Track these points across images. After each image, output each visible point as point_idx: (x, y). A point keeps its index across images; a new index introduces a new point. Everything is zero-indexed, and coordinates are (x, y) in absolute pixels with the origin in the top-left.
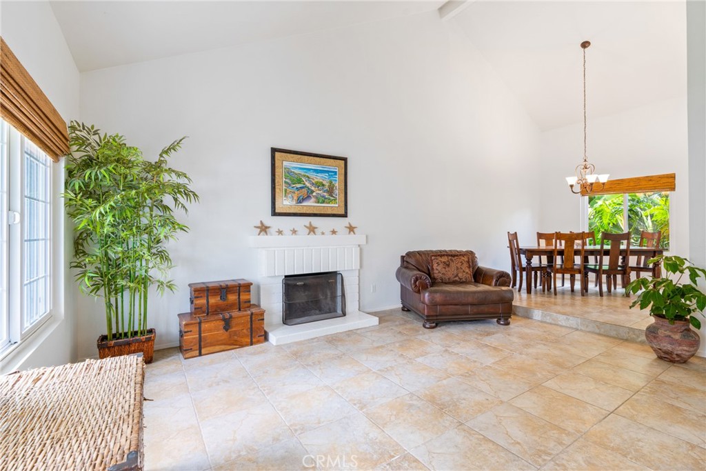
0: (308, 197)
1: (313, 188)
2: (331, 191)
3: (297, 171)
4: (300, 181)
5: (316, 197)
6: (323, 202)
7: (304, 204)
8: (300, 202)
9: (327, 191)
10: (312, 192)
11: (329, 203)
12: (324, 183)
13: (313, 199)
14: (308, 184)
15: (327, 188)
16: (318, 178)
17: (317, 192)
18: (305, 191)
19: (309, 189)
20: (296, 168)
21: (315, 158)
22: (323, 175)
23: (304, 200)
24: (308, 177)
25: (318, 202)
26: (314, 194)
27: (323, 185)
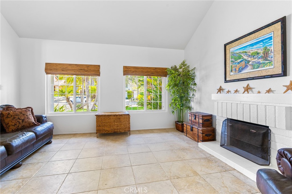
0: (246, 66)
1: (249, 59)
2: (266, 55)
3: (238, 52)
4: (240, 57)
5: (252, 65)
6: (258, 67)
7: (243, 72)
8: (240, 72)
9: (262, 57)
10: (249, 61)
11: (264, 66)
12: (259, 51)
13: (250, 67)
14: (245, 57)
15: (262, 54)
16: (254, 49)
17: (252, 60)
18: (243, 63)
19: (246, 60)
20: (237, 50)
21: (250, 36)
22: (258, 46)
23: (242, 69)
24: (246, 52)
25: (254, 68)
26: (250, 63)
27: (258, 53)
